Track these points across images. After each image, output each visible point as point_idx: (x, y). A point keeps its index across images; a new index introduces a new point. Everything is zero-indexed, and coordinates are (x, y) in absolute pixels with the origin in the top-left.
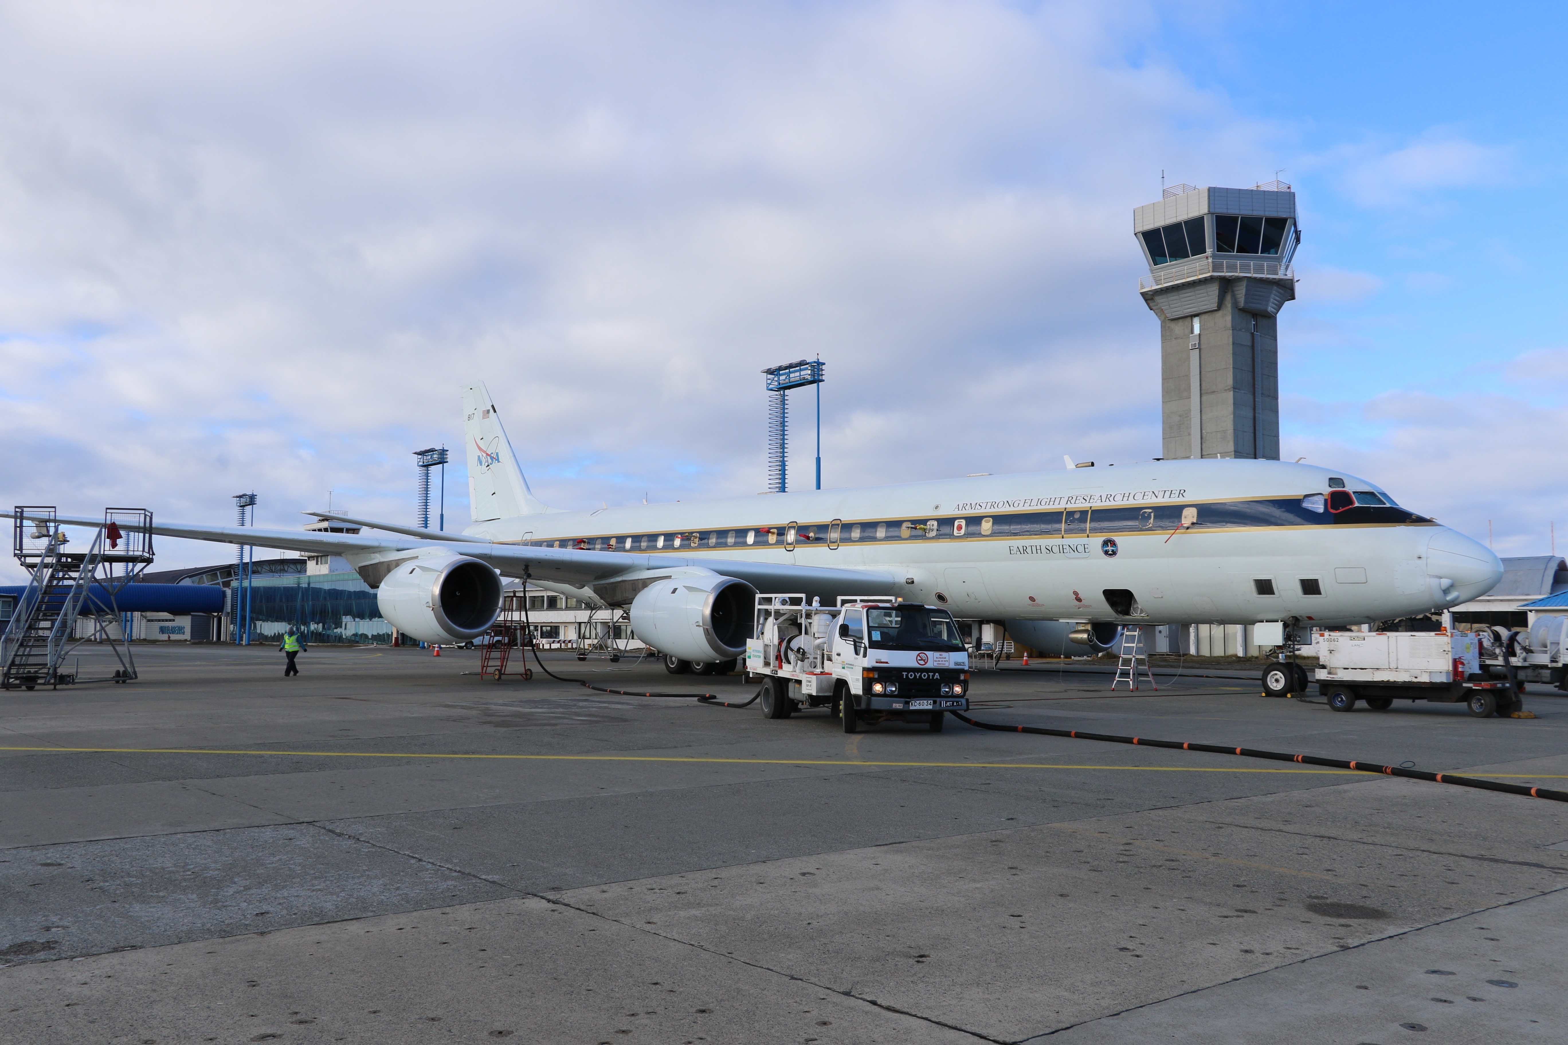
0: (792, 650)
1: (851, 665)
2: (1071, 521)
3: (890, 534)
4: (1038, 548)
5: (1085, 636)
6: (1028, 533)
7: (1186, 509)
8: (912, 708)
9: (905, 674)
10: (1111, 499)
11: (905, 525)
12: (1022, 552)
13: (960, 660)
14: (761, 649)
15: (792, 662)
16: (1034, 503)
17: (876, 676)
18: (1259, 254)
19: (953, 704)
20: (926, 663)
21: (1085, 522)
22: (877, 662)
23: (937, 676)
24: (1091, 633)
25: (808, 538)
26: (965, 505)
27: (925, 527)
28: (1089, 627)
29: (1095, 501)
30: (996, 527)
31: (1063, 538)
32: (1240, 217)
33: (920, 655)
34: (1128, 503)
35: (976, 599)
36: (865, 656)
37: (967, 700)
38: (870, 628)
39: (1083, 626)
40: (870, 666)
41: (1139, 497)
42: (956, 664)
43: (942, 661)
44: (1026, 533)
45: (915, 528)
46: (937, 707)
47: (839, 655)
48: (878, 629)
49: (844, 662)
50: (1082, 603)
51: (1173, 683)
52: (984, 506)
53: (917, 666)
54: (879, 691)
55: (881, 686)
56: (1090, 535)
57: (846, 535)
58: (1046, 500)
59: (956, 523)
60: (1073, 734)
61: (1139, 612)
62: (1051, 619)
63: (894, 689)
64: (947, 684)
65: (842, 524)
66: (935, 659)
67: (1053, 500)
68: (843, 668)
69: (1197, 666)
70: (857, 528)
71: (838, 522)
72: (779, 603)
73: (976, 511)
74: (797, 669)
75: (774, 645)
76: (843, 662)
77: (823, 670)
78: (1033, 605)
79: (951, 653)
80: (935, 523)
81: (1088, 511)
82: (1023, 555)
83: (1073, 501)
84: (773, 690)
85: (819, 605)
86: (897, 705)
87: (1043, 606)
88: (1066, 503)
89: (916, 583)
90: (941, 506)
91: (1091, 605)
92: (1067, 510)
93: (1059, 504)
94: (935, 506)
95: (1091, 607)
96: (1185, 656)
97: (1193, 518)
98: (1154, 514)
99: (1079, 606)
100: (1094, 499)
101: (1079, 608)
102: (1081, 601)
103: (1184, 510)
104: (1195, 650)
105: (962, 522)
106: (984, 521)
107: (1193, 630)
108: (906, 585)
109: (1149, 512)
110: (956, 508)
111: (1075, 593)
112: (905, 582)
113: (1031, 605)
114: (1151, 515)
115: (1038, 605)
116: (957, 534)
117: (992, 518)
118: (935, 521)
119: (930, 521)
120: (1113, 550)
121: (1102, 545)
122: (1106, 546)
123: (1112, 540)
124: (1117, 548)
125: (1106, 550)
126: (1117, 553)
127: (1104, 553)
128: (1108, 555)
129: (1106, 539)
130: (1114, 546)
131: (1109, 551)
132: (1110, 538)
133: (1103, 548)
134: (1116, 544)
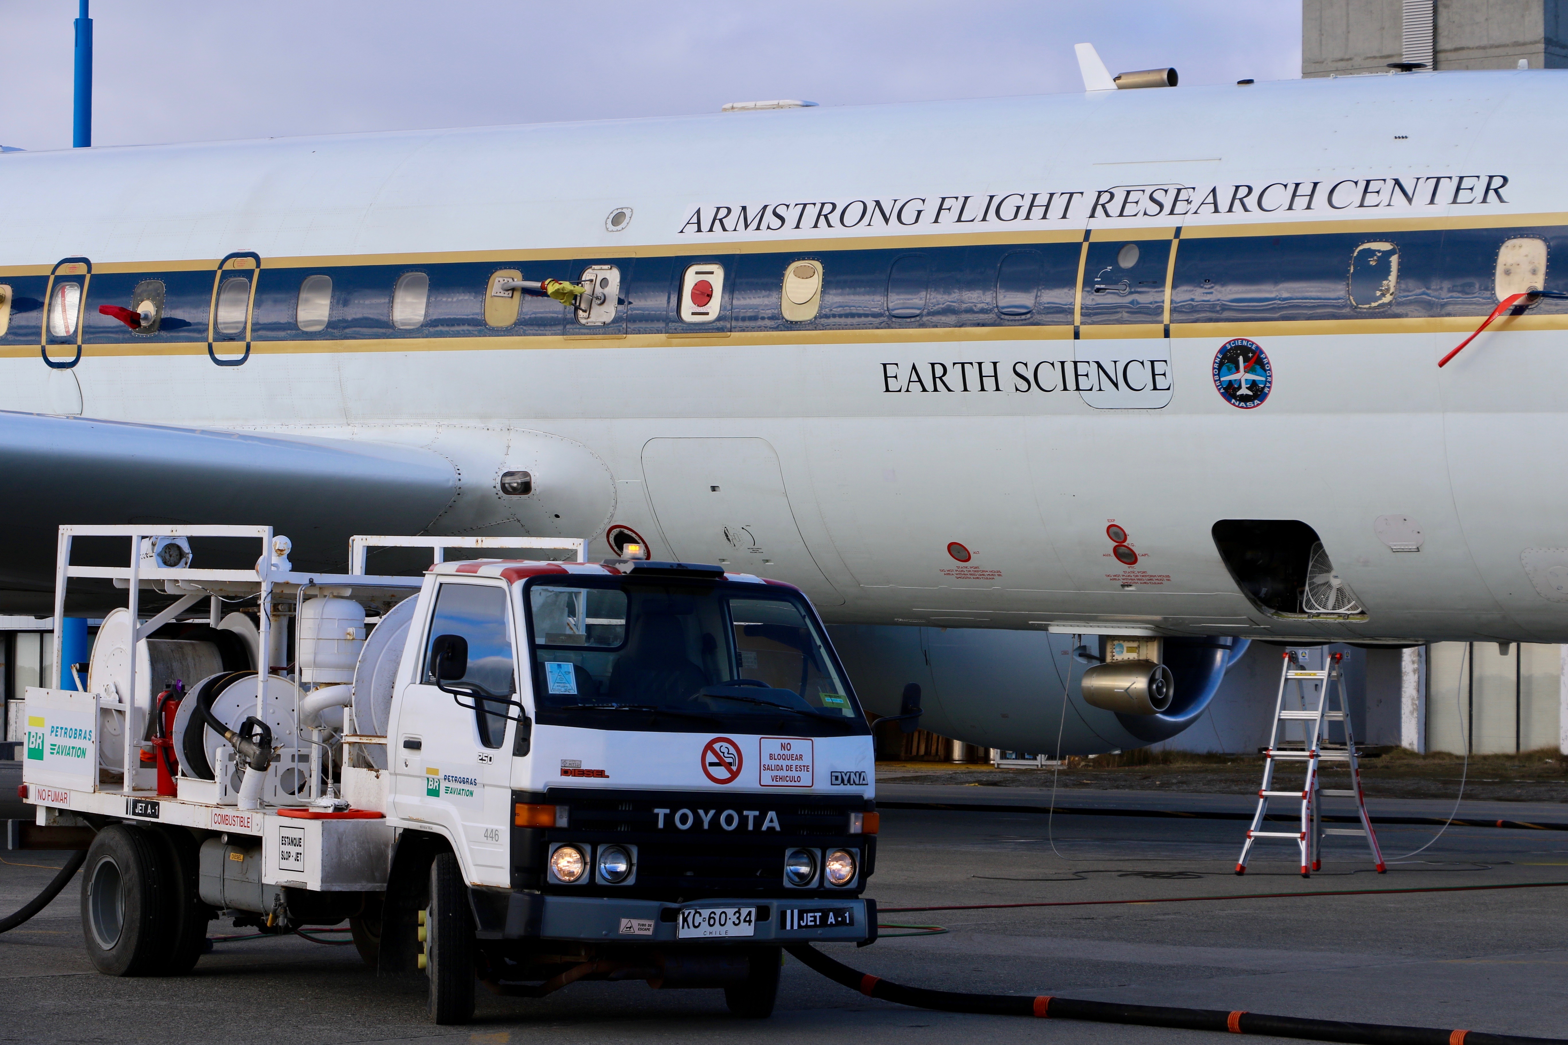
0: (221, 729)
1: (464, 781)
2: (1107, 279)
3: (438, 313)
4: (988, 370)
5: (1139, 683)
6: (952, 319)
7: (1510, 243)
8: (685, 933)
9: (661, 812)
10: (1252, 201)
11: (498, 281)
12: (929, 386)
13: (847, 765)
14: (89, 722)
15: (218, 772)
16: (975, 209)
17: (563, 822)
19: (824, 918)
20: (734, 775)
21: (1158, 282)
22: (565, 772)
23: (771, 820)
24: (1158, 675)
25: (133, 320)
26: (724, 211)
27: (577, 289)
28: (1152, 653)
29: (1193, 207)
30: (836, 299)
31: (1077, 336)
33: (716, 746)
34: (1309, 216)
35: (755, 551)
36: (522, 748)
37: (871, 905)
38: (540, 653)
39: (1130, 650)
40: (539, 786)
41: (1348, 195)
42: (837, 777)
43: (789, 768)
44: (944, 319)
45: (541, 293)
46: (772, 932)
47: (413, 745)
48: (571, 654)
49: (435, 771)
50: (1137, 567)
51: (1427, 849)
52: (791, 217)
53: (705, 784)
54: (571, 874)
55: (576, 856)
56: (1173, 327)
57: (276, 314)
58: (1017, 201)
59: (691, 278)
60: (1233, 1020)
61: (1331, 602)
62: (1020, 624)
63: (622, 867)
64: (804, 852)
65: (263, 272)
66: (766, 761)
67: (1042, 200)
68: (433, 793)
69: (1434, 787)
70: (317, 288)
71: (250, 263)
72: (154, 561)
73: (764, 235)
74: (243, 798)
75: (136, 710)
76: (429, 770)
77: (337, 801)
78: (961, 575)
79: (819, 741)
80: (614, 276)
81: (1169, 242)
82: (931, 394)
83: (1114, 208)
84: (134, 871)
85: (289, 565)
86: (635, 923)
87: (996, 577)
88: (1089, 214)
89: (538, 491)
90: (634, 211)
91: (1168, 576)
92: (1092, 239)
93: (1064, 217)
94: (612, 213)
95: (1169, 580)
96: (1384, 756)
97: (1534, 277)
98: (1399, 257)
99: (1123, 576)
100: (1189, 202)
101: (1123, 586)
102: (1133, 560)
103: (1501, 246)
104: (1419, 733)
105: (712, 273)
106: (794, 271)
107: (1413, 662)
108: (499, 498)
109: (1382, 250)
110: (688, 223)
111: (1113, 529)
112: (499, 486)
113: (953, 573)
114: (1390, 262)
115: (980, 573)
116: (693, 314)
117: (822, 263)
118: (611, 268)
119: (593, 267)
120: (1254, 381)
121: (1216, 366)
122: (1229, 369)
123: (1252, 345)
124: (1268, 375)
125: (1230, 381)
126: (1269, 391)
127: (1222, 394)
128: (1238, 402)
129: (1230, 345)
130: (1258, 367)
131: (1240, 387)
132: (1245, 340)
133: (1218, 374)
134: (1265, 361)
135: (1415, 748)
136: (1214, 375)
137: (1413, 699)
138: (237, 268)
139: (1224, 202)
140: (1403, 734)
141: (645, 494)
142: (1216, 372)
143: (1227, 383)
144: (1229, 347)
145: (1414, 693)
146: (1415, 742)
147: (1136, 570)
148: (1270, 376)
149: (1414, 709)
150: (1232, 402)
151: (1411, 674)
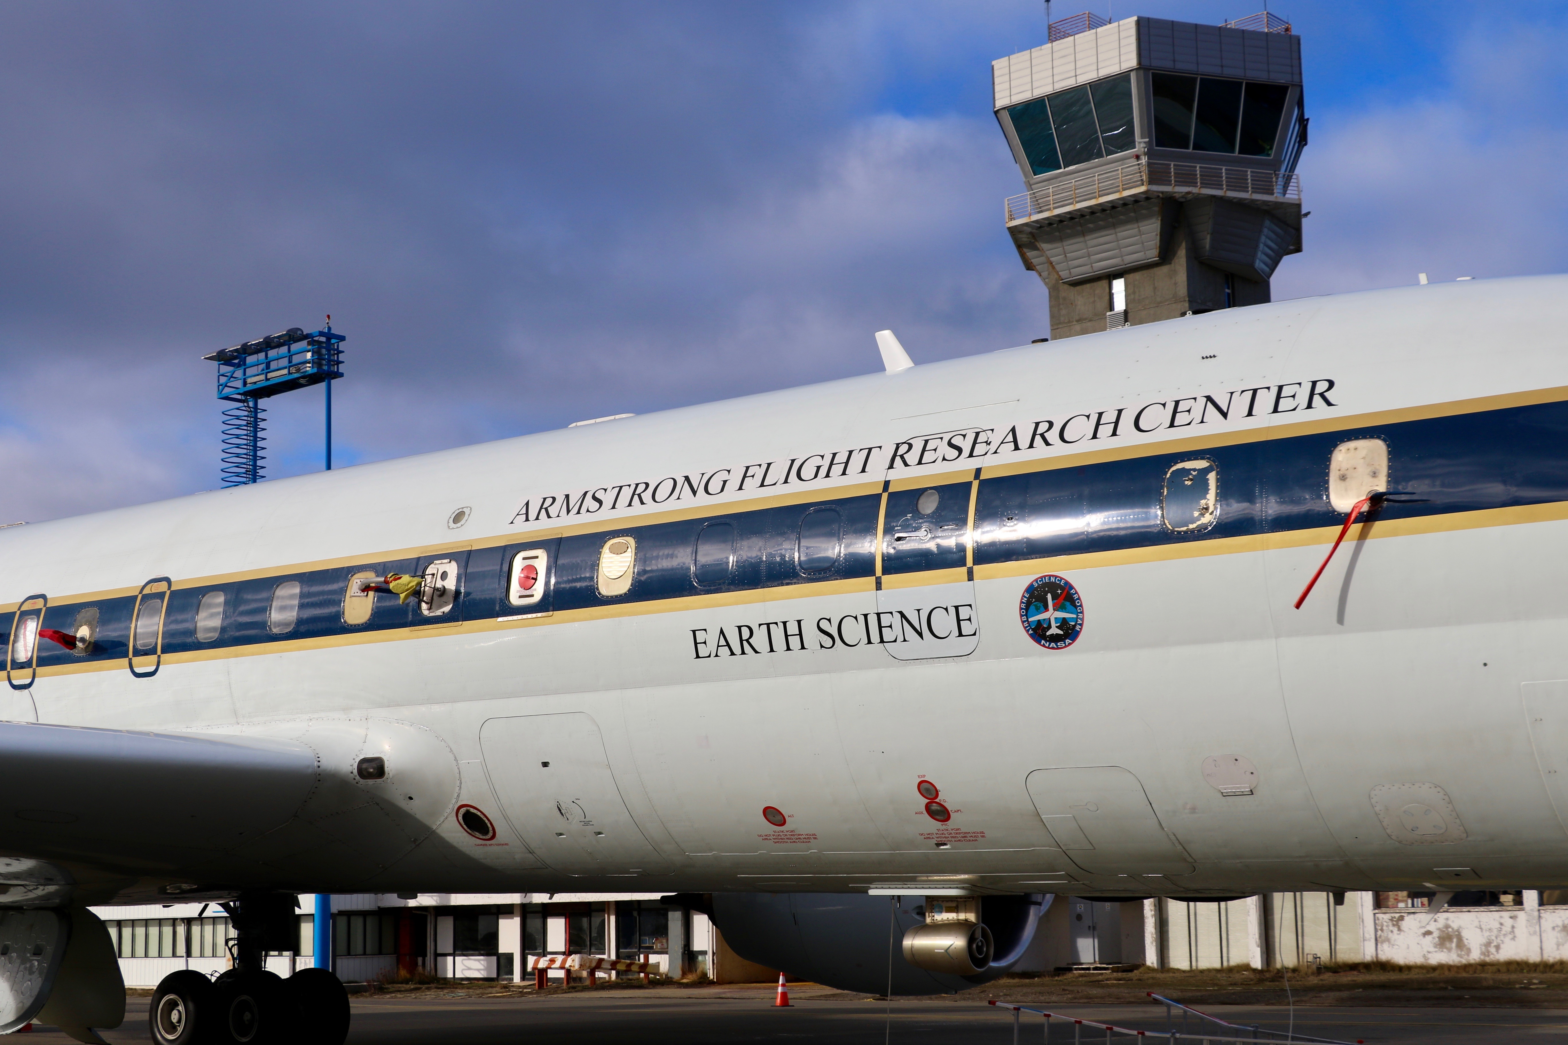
2: (906, 526)
3: (309, 615)
4: (793, 629)
5: (958, 942)
7: (1342, 445)
10: (1053, 435)
11: (356, 582)
12: (737, 649)
16: (777, 474)
18: (1236, 154)
21: (960, 522)
24: (978, 936)
25: (70, 642)
26: (549, 501)
27: (420, 584)
28: (971, 913)
29: (993, 447)
31: (879, 587)
32: (1199, 77)
34: (1115, 443)
35: (587, 823)
39: (949, 909)
41: (1157, 418)
45: (389, 590)
50: (949, 823)
52: (608, 499)
56: (976, 569)
57: (182, 627)
58: (818, 461)
59: (518, 564)
65: (172, 593)
67: (841, 458)
71: (163, 587)
73: (584, 518)
78: (778, 839)
80: (452, 569)
81: (969, 485)
82: (739, 658)
83: (912, 457)
87: (812, 841)
88: (887, 465)
89: (391, 775)
90: (472, 509)
91: (983, 833)
92: (891, 489)
93: (863, 471)
94: (454, 513)
95: (983, 837)
96: (1135, 971)
97: (1375, 479)
98: (1217, 474)
99: (937, 834)
100: (988, 443)
101: (938, 845)
102: (946, 816)
103: (1333, 450)
104: (1157, 956)
105: (537, 557)
106: (609, 548)
107: (1151, 911)
108: (357, 783)
109: (1197, 468)
110: (518, 515)
111: (924, 785)
112: (355, 771)
113: (770, 837)
114: (1208, 480)
115: (796, 837)
116: (520, 597)
117: (634, 538)
118: (450, 562)
119: (435, 562)
120: (1064, 619)
121: (1023, 606)
122: (1037, 609)
123: (1061, 581)
124: (1079, 611)
125: (1039, 621)
126: (1081, 629)
127: (1031, 635)
128: (1048, 643)
129: (1037, 583)
130: (1068, 604)
131: (1049, 627)
132: (1053, 576)
133: (1026, 615)
134: (1076, 596)
135: (1155, 965)
136: (1021, 616)
137: (1152, 934)
138: (154, 591)
139: (1024, 440)
140: (1147, 957)
141: (485, 773)
142: (1023, 612)
143: (1036, 623)
144: (1036, 585)
145: (1153, 930)
146: (1155, 962)
147: (949, 828)
148: (1082, 612)
149: (1153, 940)
150: (1042, 644)
151: (1150, 918)
